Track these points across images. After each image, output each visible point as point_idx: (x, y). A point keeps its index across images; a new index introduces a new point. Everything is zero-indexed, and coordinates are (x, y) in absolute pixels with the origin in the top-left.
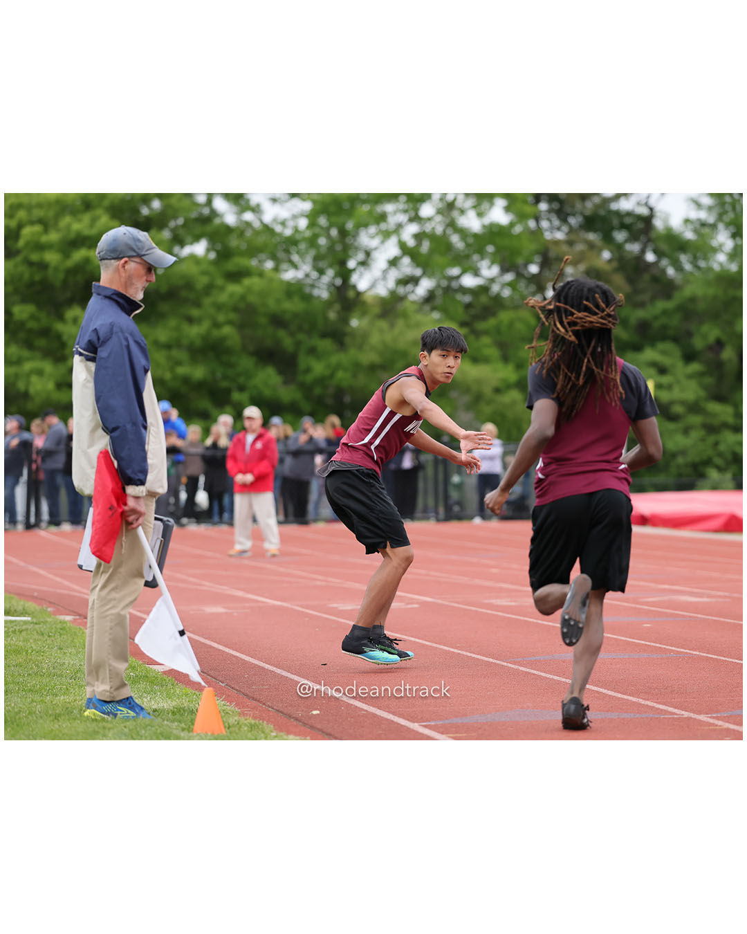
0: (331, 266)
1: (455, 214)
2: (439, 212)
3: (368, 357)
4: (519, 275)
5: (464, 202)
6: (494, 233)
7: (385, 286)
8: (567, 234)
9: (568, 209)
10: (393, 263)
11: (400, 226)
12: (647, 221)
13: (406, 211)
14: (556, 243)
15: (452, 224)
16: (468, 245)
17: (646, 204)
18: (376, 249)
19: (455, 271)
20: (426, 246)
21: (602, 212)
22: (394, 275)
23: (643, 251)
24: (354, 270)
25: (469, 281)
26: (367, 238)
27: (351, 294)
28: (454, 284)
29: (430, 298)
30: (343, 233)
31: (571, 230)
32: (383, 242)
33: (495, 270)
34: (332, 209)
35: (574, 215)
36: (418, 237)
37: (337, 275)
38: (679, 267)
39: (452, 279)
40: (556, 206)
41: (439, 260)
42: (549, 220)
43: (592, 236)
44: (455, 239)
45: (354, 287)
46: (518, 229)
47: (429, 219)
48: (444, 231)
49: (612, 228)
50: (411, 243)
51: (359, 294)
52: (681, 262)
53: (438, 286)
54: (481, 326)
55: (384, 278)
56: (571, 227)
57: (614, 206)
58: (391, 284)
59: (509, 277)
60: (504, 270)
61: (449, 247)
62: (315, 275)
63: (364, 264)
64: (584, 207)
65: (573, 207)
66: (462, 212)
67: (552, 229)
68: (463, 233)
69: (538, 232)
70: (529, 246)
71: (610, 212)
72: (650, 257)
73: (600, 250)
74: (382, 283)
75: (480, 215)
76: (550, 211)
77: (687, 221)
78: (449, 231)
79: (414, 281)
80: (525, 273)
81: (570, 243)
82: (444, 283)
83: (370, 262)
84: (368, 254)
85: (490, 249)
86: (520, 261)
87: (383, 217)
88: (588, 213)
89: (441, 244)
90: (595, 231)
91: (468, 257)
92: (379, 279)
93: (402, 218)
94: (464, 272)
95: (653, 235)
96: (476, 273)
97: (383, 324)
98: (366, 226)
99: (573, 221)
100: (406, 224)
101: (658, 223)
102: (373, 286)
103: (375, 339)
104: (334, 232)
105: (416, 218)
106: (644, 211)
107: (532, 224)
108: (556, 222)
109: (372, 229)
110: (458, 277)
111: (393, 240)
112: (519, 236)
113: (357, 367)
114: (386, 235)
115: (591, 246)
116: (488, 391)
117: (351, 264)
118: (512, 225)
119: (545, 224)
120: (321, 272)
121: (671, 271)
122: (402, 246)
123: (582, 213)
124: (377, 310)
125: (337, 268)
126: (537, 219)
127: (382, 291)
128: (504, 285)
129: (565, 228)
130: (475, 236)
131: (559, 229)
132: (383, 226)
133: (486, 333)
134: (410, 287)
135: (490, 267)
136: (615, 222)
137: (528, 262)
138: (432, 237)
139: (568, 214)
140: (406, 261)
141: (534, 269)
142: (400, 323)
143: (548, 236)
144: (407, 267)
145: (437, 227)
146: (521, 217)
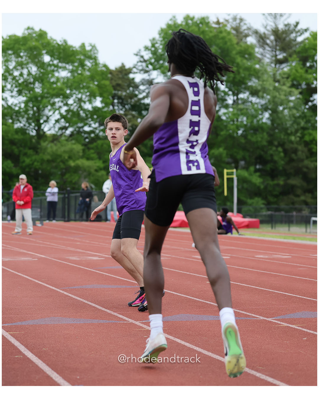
0: (33, 122)
1: (82, 103)
2: (75, 102)
3: (47, 157)
5: (85, 98)
6: (96, 110)
7: (54, 130)
8: (124, 112)
9: (125, 102)
10: (57, 121)
11: (60, 107)
13: (62, 102)
15: (80, 107)
16: (87, 115)
18: (51, 116)
19: (80, 125)
20: (70, 115)
21: (138, 104)
22: (58, 126)
24: (43, 123)
25: (87, 129)
26: (47, 111)
27: (41, 133)
28: (81, 130)
29: (72, 135)
30: (38, 109)
31: (126, 110)
32: (54, 113)
33: (97, 125)
34: (34, 99)
35: (127, 104)
36: (67, 111)
37: (36, 125)
39: (80, 128)
40: (120, 101)
41: (75, 119)
42: (118, 106)
43: (134, 113)
44: (81, 112)
45: (43, 130)
46: (106, 109)
47: (72, 105)
48: (77, 110)
49: (142, 110)
50: (64, 114)
51: (44, 133)
53: (75, 130)
54: (91, 146)
55: (54, 127)
56: (126, 109)
57: (142, 102)
58: (57, 129)
59: (102, 128)
60: (100, 125)
61: (79, 114)
62: (27, 125)
63: (46, 121)
64: (131, 102)
65: (127, 101)
66: (85, 102)
67: (119, 110)
68: (85, 111)
69: (114, 110)
71: (141, 103)
73: (137, 118)
75: (91, 103)
76: (118, 103)
78: (79, 109)
79: (66, 128)
81: (126, 115)
82: (77, 129)
83: (49, 120)
84: (48, 118)
85: (95, 117)
87: (53, 104)
88: (132, 104)
89: (76, 114)
90: (135, 111)
91: (86, 119)
92: (52, 127)
93: (61, 104)
94: (85, 125)
96: (90, 126)
97: (52, 144)
98: (47, 106)
99: (127, 107)
100: (62, 106)
102: (50, 130)
103: (49, 150)
104: (35, 109)
105: (66, 104)
107: (111, 107)
108: (121, 107)
109: (49, 107)
110: (83, 127)
111: (57, 112)
112: (105, 112)
113: (42, 161)
114: (55, 110)
115: (134, 116)
116: (92, 171)
117: (42, 121)
118: (103, 108)
119: (116, 108)
120: (30, 124)
122: (61, 114)
123: (130, 104)
124: (51, 139)
125: (36, 123)
126: (113, 106)
127: (53, 132)
128: (100, 131)
129: (124, 110)
130: (89, 111)
131: (121, 110)
132: (54, 107)
133: (92, 148)
134: (64, 131)
135: (95, 124)
136: (143, 108)
138: (72, 111)
139: (125, 104)
140: (63, 120)
142: (59, 144)
144: (63, 123)
145: (74, 108)
146: (107, 105)
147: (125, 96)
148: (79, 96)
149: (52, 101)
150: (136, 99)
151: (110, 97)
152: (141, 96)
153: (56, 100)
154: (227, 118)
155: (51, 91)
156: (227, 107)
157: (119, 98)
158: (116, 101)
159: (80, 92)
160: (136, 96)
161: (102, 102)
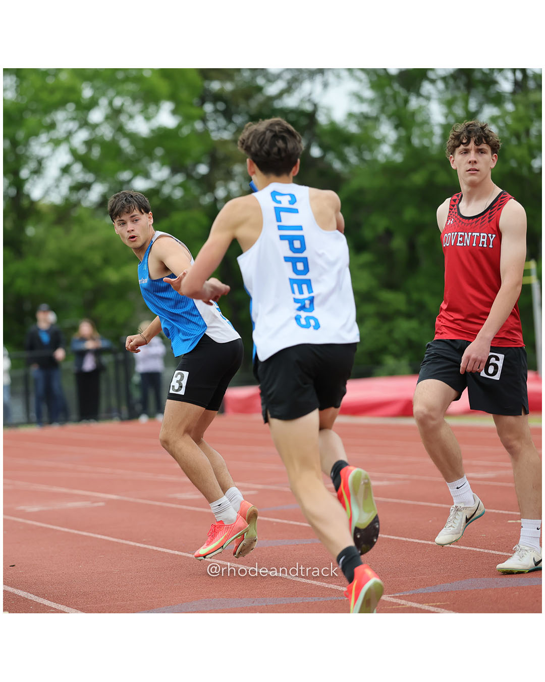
1: (123, 118)
2: (107, 118)
3: (46, 264)
4: (189, 176)
5: (132, 107)
6: (162, 136)
7: (58, 194)
8: (233, 133)
9: (233, 109)
10: (66, 170)
11: (70, 134)
12: (311, 116)
13: (73, 119)
14: (224, 142)
15: (120, 129)
16: (138, 149)
17: (309, 100)
18: (47, 157)
19: (125, 175)
20: (96, 152)
21: (266, 110)
22: (66, 183)
23: (308, 147)
24: (27, 179)
25: (140, 184)
26: (38, 147)
27: (25, 203)
29: (103, 202)
30: (14, 144)
32: (53, 150)
33: (166, 172)
35: (239, 113)
36: (89, 143)
37: (11, 185)
38: (344, 160)
39: (123, 183)
40: (221, 106)
41: (110, 165)
42: (215, 120)
44: (125, 144)
45: (28, 196)
46: (185, 131)
47: (99, 125)
48: (114, 136)
50: (82, 150)
51: (33, 203)
52: (346, 156)
53: (110, 190)
55: (57, 186)
56: (236, 126)
57: (278, 104)
58: (64, 189)
59: (179, 178)
60: (175, 171)
61: (119, 151)
63: (36, 172)
64: (248, 106)
65: (237, 106)
66: (131, 117)
67: (219, 129)
68: (133, 138)
69: (206, 133)
70: (197, 149)
71: (274, 110)
72: (316, 152)
74: (57, 190)
75: (148, 118)
76: (216, 111)
77: (351, 115)
78: (119, 136)
79: (87, 186)
80: (194, 174)
83: (42, 170)
84: (40, 162)
85: (159, 152)
86: (188, 162)
87: (52, 126)
88: (252, 110)
89: (111, 150)
91: (138, 160)
92: (52, 187)
93: (72, 125)
94: (136, 174)
95: (317, 131)
96: (147, 175)
97: (58, 231)
98: (37, 134)
99: (238, 120)
100: (76, 131)
101: (322, 119)
102: (47, 193)
103: (52, 246)
105: (84, 124)
106: (308, 107)
107: (199, 126)
108: (222, 121)
109: (44, 137)
110: (129, 182)
111: (63, 147)
112: (187, 137)
113: (35, 274)
114: (57, 143)
117: (24, 173)
118: (179, 127)
119: (211, 125)
121: (337, 165)
122: (73, 152)
123: (247, 113)
124: (52, 217)
125: (9, 177)
126: (204, 120)
127: (56, 198)
128: (174, 187)
129: (232, 128)
130: (145, 140)
131: (225, 129)
132: (53, 134)
134: (81, 193)
135: (160, 170)
137: (198, 162)
138: (103, 144)
139: (234, 114)
140: (77, 168)
141: (203, 169)
142: (75, 229)
143: (215, 136)
144: (79, 173)
145: (107, 132)
146: (188, 119)
147: (233, 93)
148: (118, 102)
149: (47, 120)
150: (259, 98)
151: (196, 100)
152: (273, 90)
153: (60, 116)
154: (500, 129)
155: (44, 96)
156: (498, 100)
157: (217, 98)
158: (208, 108)
159: (119, 94)
160: (260, 89)
161: (174, 112)
